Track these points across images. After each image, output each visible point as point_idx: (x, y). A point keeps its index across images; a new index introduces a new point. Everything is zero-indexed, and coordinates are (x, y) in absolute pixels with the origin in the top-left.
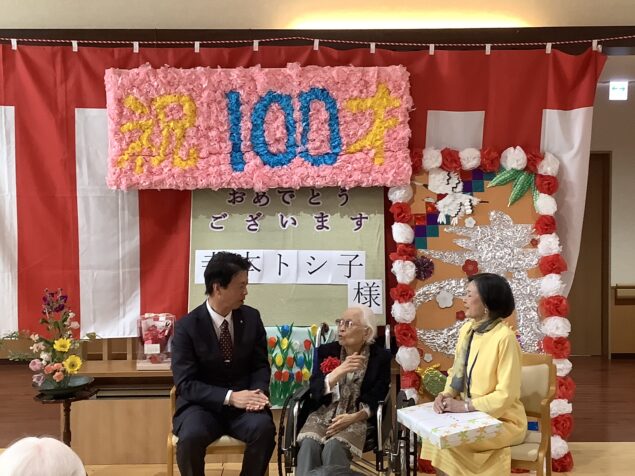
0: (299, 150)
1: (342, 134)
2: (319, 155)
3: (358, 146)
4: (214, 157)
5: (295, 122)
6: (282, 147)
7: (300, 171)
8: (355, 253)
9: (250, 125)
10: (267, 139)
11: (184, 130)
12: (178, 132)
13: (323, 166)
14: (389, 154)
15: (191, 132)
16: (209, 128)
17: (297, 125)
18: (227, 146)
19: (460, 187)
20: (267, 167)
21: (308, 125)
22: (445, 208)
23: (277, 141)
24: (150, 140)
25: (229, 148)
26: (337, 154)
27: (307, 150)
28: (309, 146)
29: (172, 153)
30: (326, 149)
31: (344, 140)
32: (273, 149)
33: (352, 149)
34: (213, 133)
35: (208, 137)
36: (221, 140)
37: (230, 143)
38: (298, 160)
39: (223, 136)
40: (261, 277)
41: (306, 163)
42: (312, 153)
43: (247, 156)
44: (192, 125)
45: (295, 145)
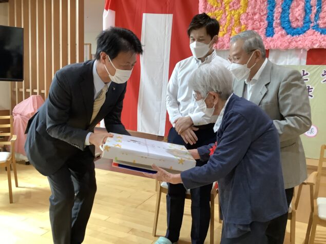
0: (312, 25)
5: (311, 7)
6: (300, 23)
7: (311, 38)
9: (280, 10)
10: (290, 18)
11: (239, 15)
12: (236, 16)
15: (243, 16)
16: (254, 14)
17: (313, 8)
20: (289, 36)
21: (320, 8)
23: (297, 20)
25: (266, 25)
27: (318, 25)
28: (320, 22)
29: (232, 29)
32: (294, 25)
34: (257, 17)
35: (252, 19)
36: (261, 20)
37: (266, 22)
38: (310, 32)
39: (263, 18)
41: (316, 33)
42: (322, 26)
43: (276, 29)
44: (245, 12)
45: (310, 22)
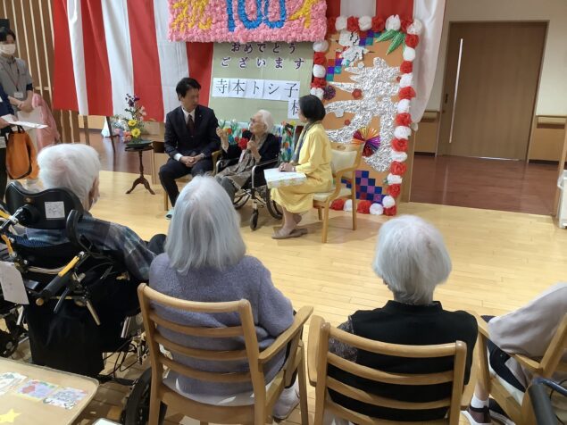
0: (263, 18)
1: (286, 8)
2: (273, 21)
3: (296, 16)
4: (219, 23)
6: (254, 17)
7: (262, 31)
8: (294, 82)
9: (236, 3)
10: (246, 12)
11: (203, 7)
12: (201, 7)
13: (275, 28)
14: (313, 20)
15: (207, 8)
16: (216, 6)
17: (262, 3)
18: (226, 16)
19: (358, 42)
20: (246, 29)
21: (268, 2)
22: (346, 56)
23: (252, 13)
24: (187, 13)
25: (227, 17)
26: (283, 21)
27: (267, 19)
28: (268, 16)
29: (199, 21)
30: (278, 17)
31: (288, 12)
32: (250, 18)
33: (292, 18)
34: (218, 9)
35: (215, 11)
36: (223, 13)
37: (227, 15)
38: (262, 25)
39: (223, 10)
40: (244, 95)
41: (267, 27)
42: (270, 20)
43: (236, 22)
44: (207, 3)
45: (261, 15)
